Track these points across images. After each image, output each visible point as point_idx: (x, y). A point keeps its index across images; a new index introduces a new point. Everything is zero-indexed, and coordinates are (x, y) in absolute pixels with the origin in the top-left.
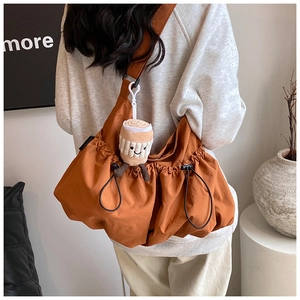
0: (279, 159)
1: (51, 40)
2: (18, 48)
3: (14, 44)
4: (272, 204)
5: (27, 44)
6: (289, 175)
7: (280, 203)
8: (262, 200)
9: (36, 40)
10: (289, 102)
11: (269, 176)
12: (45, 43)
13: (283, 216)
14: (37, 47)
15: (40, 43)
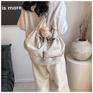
0: (77, 41)
1: (21, 8)
2: (12, 9)
3: (11, 8)
4: (74, 51)
5: (15, 8)
6: (79, 44)
7: (76, 51)
8: (72, 51)
9: (17, 7)
10: (80, 27)
11: (74, 45)
12: (19, 8)
13: (77, 54)
14: (17, 9)
15: (18, 8)
